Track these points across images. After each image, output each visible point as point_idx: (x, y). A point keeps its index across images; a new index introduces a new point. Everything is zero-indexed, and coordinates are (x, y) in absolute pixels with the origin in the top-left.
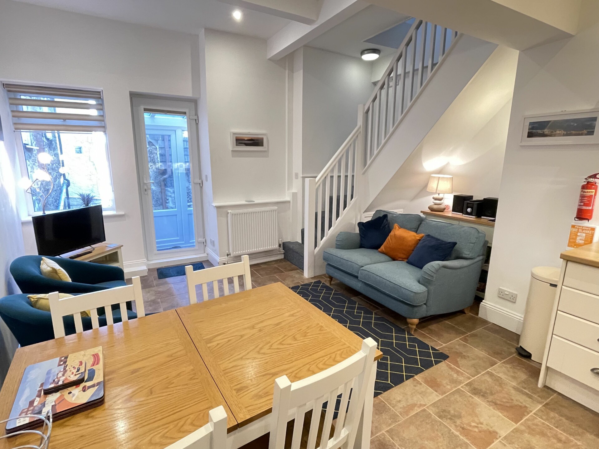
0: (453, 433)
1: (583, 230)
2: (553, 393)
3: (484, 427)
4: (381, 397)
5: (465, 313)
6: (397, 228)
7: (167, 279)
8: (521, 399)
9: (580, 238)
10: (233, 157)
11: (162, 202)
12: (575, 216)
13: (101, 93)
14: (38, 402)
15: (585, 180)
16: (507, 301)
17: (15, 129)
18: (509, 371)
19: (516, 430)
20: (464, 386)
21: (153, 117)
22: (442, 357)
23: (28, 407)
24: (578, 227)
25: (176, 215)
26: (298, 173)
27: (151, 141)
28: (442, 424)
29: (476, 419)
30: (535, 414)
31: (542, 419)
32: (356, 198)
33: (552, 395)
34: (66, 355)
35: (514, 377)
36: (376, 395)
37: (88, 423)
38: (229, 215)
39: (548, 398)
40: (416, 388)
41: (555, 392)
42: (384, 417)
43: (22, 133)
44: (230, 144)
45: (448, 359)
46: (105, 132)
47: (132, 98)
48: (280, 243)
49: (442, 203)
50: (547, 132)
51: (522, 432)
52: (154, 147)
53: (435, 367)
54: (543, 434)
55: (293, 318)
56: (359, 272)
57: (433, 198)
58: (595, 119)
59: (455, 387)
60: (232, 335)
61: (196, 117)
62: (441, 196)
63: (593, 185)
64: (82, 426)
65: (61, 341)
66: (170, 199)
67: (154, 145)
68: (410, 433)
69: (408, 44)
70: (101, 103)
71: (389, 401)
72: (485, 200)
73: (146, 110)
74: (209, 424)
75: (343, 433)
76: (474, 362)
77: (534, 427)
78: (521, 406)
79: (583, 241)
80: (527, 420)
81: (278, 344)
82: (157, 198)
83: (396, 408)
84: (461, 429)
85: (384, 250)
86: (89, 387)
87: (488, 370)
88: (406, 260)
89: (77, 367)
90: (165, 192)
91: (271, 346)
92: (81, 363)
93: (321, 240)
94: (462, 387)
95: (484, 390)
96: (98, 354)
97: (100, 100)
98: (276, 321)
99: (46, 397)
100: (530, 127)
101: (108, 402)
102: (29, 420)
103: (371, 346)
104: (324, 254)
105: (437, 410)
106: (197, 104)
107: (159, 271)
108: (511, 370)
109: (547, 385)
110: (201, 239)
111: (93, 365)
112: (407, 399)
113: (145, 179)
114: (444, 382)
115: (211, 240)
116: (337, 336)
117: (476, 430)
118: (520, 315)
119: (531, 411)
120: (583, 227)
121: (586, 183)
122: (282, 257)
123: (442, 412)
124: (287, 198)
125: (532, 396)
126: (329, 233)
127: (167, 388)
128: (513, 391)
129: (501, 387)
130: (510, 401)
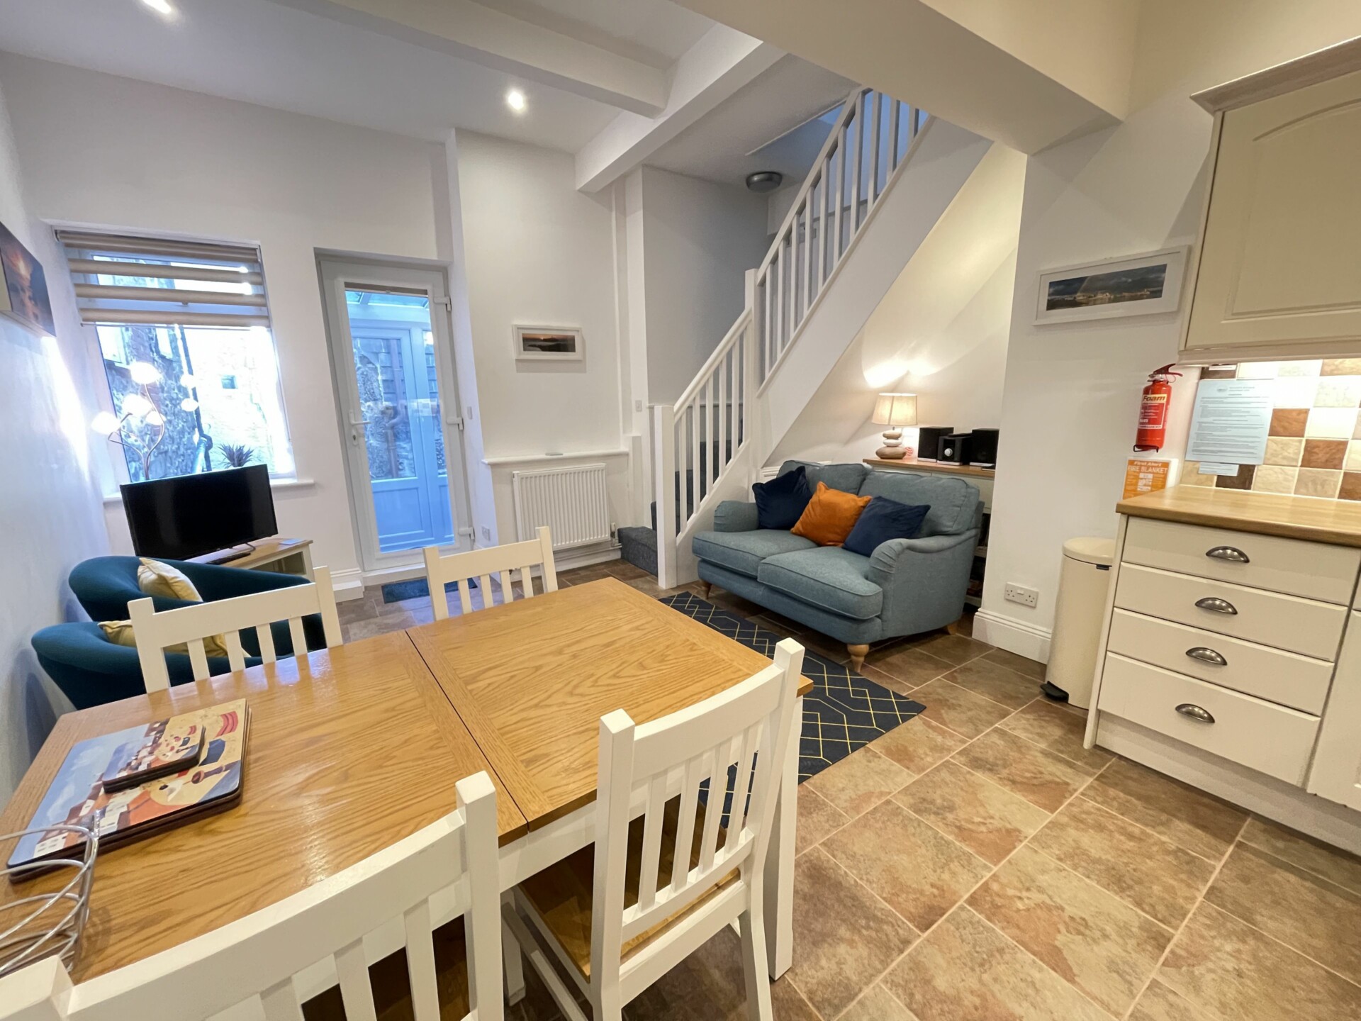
0: (942, 838)
1: (1148, 468)
2: (1109, 757)
3: (997, 823)
4: (809, 783)
5: (948, 634)
6: (823, 488)
7: (401, 603)
8: (1057, 771)
9: (1144, 482)
10: (518, 371)
11: (391, 468)
12: (1135, 444)
13: (258, 251)
14: (89, 809)
15: (1149, 378)
16: (1020, 606)
17: (84, 320)
18: (1031, 725)
19: (1053, 825)
20: (957, 756)
21: (364, 303)
22: (913, 708)
23: (65, 819)
24: (1139, 463)
25: (417, 489)
26: (641, 402)
27: (365, 354)
28: (922, 824)
29: (981, 810)
30: (1082, 794)
31: (1096, 801)
32: (748, 441)
33: (1110, 760)
34: (163, 719)
35: (1041, 735)
36: (801, 780)
37: (201, 843)
38: (515, 479)
39: (1103, 766)
40: (872, 765)
41: (1114, 754)
42: (815, 820)
43: (98, 328)
44: (513, 348)
45: (925, 712)
46: (269, 326)
47: (320, 263)
48: (613, 529)
49: (900, 444)
50: (1081, 298)
51: (1062, 827)
52: (370, 366)
53: (903, 726)
54: (1100, 828)
55: (638, 633)
56: (759, 568)
57: (884, 436)
58: (1162, 269)
59: (941, 758)
60: (520, 667)
61: (445, 300)
62: (897, 431)
63: (1163, 385)
64: (187, 850)
65: (160, 697)
66: (406, 462)
67: (370, 363)
68: (865, 844)
69: (830, 155)
70: (257, 270)
71: (824, 791)
72: (976, 433)
73: (349, 285)
74: (457, 811)
75: (742, 838)
76: (970, 714)
77: (1084, 816)
78: (1058, 784)
79: (1149, 488)
80: (1070, 804)
81: (609, 678)
82: (381, 462)
83: (837, 802)
84: (956, 831)
85: (801, 529)
86: (208, 774)
87: (996, 725)
88: (841, 544)
89: (182, 737)
90: (394, 450)
91: (596, 681)
92: (193, 729)
93: (688, 519)
94: (952, 757)
95: (991, 760)
96: (234, 713)
97: (256, 265)
98: (604, 640)
99: (109, 799)
100: (1051, 290)
101: (249, 800)
102: (65, 844)
103: (792, 652)
104: (693, 542)
105: (912, 801)
106: (447, 278)
107: (386, 590)
108: (1036, 723)
109: (1097, 743)
110: (465, 529)
111: (222, 733)
112: (856, 786)
113: (352, 415)
114: (921, 751)
115: (483, 528)
116: (725, 658)
117: (983, 829)
118: (1045, 629)
119: (1075, 790)
120: (1148, 462)
121: (1151, 383)
122: (617, 555)
123: (921, 803)
124: (623, 448)
125: (1074, 764)
126: (701, 506)
127: (381, 767)
128: (1041, 759)
129: (1021, 752)
130: (1039, 776)
